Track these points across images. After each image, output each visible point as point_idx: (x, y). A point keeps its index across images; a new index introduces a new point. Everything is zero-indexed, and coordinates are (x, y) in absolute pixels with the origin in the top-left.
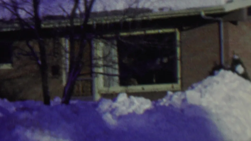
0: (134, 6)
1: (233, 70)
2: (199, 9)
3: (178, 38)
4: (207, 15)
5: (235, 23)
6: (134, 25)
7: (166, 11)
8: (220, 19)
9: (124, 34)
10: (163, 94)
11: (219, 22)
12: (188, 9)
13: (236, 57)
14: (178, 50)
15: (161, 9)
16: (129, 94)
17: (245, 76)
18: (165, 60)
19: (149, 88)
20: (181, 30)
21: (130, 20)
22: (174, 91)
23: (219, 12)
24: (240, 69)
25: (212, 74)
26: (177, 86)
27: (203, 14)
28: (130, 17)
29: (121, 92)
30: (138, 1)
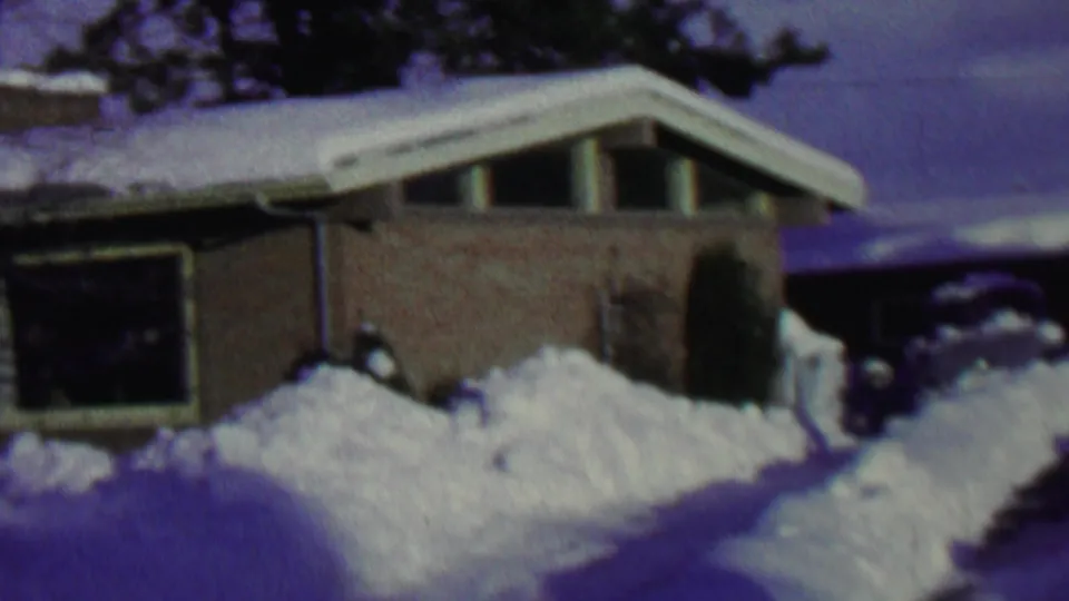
0: (55, 178)
1: (360, 365)
2: (250, 184)
3: (188, 270)
4: (276, 204)
5: (363, 226)
6: (59, 234)
7: (149, 194)
8: (317, 214)
9: (26, 260)
10: (145, 435)
11: (312, 225)
12: (217, 187)
13: (369, 328)
14: (189, 309)
15: (137, 188)
16: (47, 435)
17: (397, 384)
18: (151, 336)
19: (101, 416)
20: (197, 247)
21: (42, 218)
22: (180, 428)
23: (316, 193)
24: (382, 363)
25: (293, 375)
26: (188, 411)
27: (263, 201)
28: (44, 210)
29: (22, 430)
30: (65, 164)
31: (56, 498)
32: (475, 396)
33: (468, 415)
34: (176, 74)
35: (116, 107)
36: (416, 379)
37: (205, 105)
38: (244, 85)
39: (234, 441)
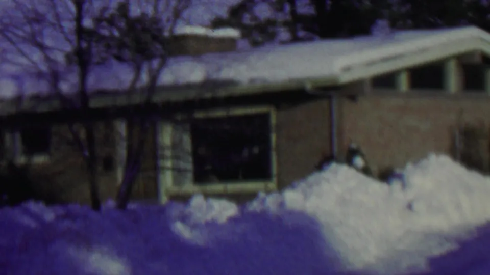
0: (215, 76)
3: (273, 120)
4: (315, 88)
5: (353, 98)
6: (215, 103)
7: (258, 84)
8: (332, 93)
9: (200, 115)
10: (253, 196)
11: (330, 98)
13: (354, 146)
14: (273, 138)
15: (252, 81)
16: (207, 196)
17: (366, 171)
18: (256, 150)
19: (233, 187)
20: (278, 108)
22: (268, 192)
24: (359, 161)
26: (272, 185)
27: (309, 86)
28: (209, 91)
29: (196, 194)
30: (219, 69)
31: (212, 225)
32: (400, 177)
33: (396, 185)
34: (271, 29)
35: (243, 44)
36: (374, 168)
37: (283, 43)
38: (301, 34)
39: (293, 198)
